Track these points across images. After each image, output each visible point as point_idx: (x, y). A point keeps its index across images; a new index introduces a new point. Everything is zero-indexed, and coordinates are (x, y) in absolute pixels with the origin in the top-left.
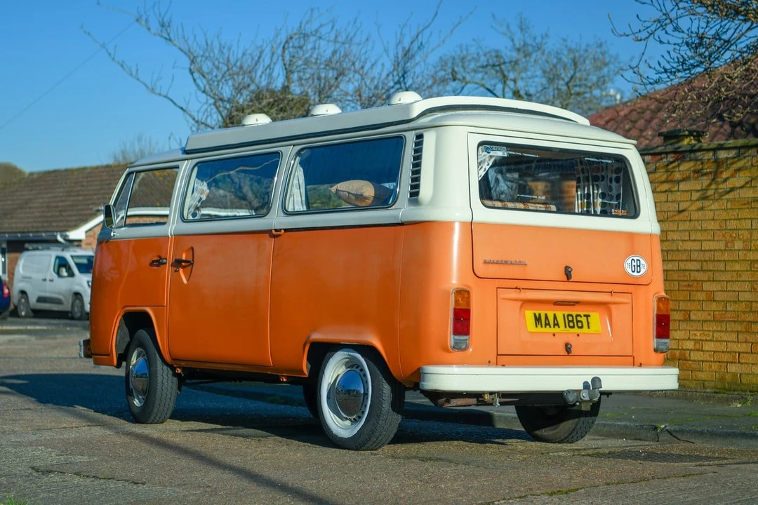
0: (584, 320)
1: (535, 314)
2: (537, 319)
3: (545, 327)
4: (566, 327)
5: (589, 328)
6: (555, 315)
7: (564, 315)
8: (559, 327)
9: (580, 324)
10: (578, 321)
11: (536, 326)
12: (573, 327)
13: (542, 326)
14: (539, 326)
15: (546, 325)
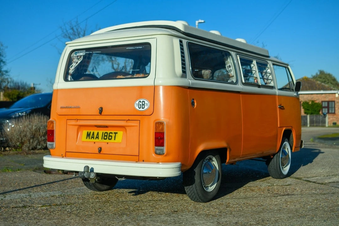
0: (113, 135)
1: (88, 132)
2: (88, 135)
3: (91, 139)
4: (102, 139)
5: (115, 139)
6: (98, 133)
7: (103, 133)
8: (98, 139)
9: (110, 138)
10: (109, 136)
11: (87, 138)
12: (106, 139)
13: (89, 138)
14: (88, 138)
15: (92, 137)
